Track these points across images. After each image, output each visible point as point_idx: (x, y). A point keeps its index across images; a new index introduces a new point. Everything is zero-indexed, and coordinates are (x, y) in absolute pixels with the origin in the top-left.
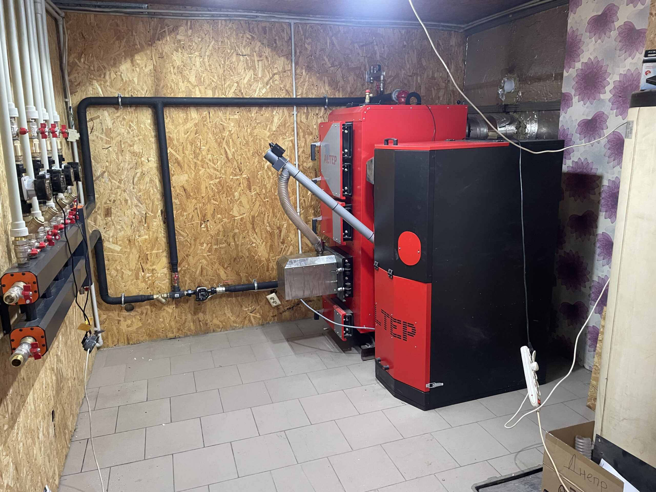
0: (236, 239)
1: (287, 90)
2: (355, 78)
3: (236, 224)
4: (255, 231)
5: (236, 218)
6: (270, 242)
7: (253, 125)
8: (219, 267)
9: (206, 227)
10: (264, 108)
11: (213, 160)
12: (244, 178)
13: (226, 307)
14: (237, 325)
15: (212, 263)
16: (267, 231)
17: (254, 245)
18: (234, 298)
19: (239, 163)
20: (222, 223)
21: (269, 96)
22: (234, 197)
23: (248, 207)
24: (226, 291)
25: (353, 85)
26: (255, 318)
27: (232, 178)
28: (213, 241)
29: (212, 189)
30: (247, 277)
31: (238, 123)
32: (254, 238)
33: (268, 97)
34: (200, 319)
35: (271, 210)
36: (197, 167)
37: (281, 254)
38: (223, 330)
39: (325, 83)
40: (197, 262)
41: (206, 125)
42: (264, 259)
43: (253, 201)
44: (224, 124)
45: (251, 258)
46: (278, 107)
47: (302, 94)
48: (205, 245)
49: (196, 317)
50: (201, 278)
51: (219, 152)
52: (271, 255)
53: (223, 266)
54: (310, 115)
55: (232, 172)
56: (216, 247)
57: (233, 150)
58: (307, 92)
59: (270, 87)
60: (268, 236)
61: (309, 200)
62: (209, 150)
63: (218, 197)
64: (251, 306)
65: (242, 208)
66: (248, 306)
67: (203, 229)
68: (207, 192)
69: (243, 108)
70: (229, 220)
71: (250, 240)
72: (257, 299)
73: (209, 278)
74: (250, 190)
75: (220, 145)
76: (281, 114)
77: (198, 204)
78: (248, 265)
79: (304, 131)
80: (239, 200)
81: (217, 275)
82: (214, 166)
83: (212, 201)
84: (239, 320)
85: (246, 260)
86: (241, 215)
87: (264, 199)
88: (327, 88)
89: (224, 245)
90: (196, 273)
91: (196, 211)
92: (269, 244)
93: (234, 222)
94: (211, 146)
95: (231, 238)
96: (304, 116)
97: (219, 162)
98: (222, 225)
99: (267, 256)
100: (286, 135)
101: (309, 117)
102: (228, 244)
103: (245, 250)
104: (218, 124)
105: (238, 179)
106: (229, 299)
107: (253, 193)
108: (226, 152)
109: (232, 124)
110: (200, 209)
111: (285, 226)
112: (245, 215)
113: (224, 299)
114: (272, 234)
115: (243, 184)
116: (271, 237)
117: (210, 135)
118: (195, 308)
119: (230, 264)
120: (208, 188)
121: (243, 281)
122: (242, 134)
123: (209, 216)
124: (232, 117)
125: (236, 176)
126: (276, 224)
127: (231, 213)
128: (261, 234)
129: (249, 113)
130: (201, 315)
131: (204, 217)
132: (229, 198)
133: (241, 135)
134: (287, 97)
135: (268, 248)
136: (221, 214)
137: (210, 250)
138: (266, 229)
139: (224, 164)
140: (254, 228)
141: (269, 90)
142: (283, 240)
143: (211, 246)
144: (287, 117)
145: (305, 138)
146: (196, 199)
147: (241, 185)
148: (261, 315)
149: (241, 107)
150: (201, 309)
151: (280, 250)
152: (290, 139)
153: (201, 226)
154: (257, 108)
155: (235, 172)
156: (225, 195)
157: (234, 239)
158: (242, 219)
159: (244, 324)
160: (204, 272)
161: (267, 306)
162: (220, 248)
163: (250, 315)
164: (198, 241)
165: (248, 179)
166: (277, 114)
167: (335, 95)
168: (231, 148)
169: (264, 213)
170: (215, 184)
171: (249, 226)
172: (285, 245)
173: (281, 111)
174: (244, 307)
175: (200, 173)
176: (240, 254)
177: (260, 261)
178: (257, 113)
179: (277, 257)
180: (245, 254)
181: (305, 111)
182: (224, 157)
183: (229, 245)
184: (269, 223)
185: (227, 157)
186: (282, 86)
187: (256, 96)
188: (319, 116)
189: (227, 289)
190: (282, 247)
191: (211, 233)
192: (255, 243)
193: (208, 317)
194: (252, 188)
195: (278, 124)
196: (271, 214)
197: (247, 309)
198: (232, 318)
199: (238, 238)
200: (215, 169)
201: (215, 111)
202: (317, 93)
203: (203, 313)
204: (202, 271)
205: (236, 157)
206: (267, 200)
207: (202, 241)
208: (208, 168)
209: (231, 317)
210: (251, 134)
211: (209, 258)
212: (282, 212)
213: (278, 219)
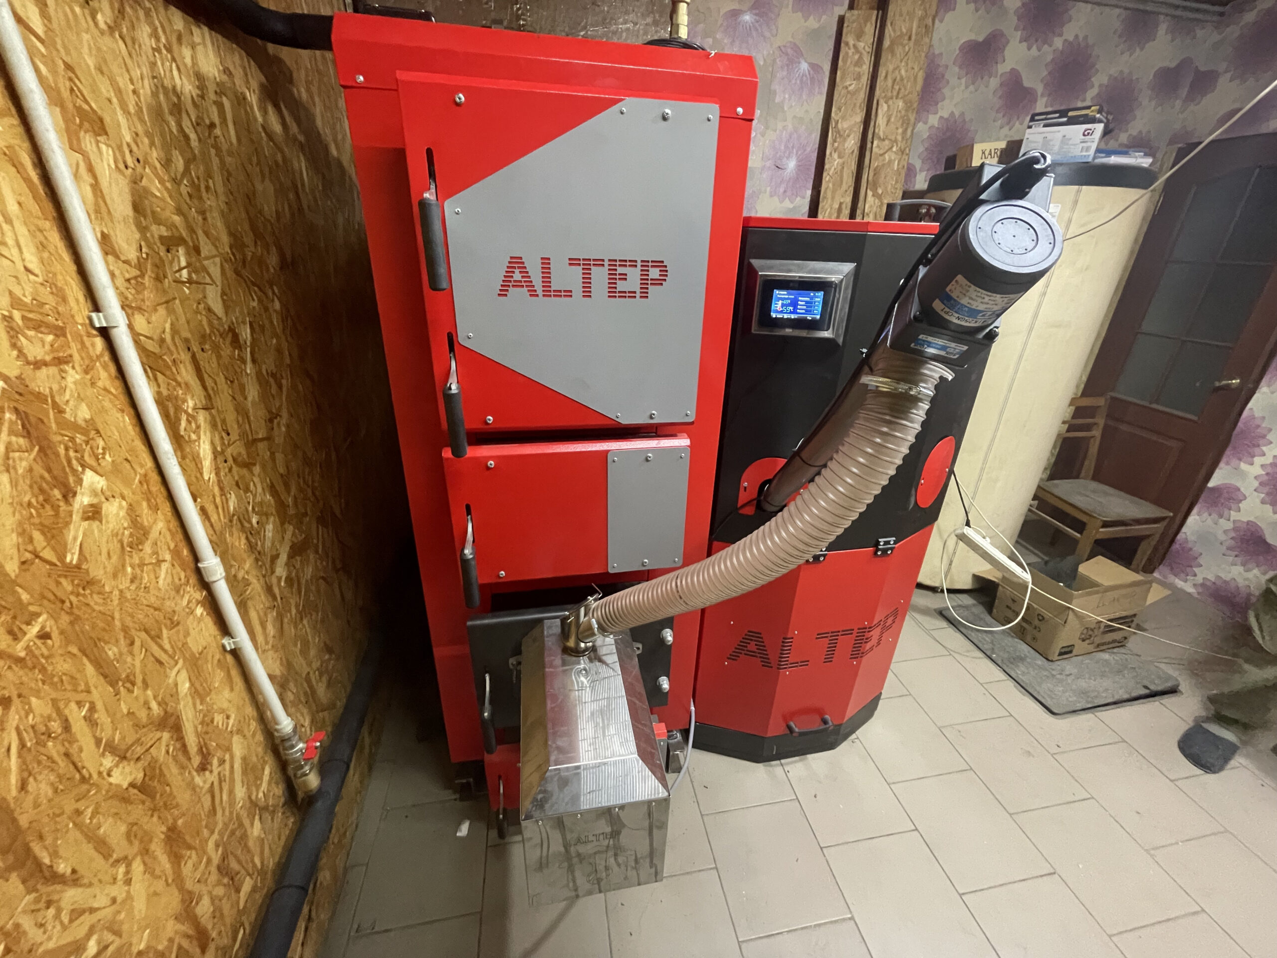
4: (53, 878)
37: (219, 815)
42: (170, 930)
52: (188, 869)
99: (174, 899)
111: (185, 687)
114: (148, 786)
126: (143, 715)
128: (101, 846)
142: (200, 750)
151: (207, 801)
169: (56, 727)
172: (215, 762)
190: (207, 785)
192: (91, 932)
196: (100, 692)
212: (143, 635)
213: (144, 681)
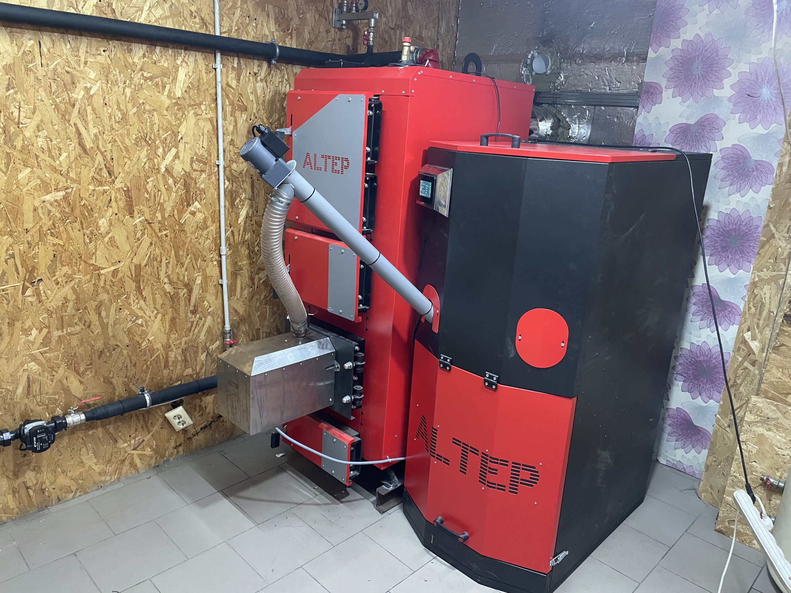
0: (103, 314)
1: (202, 19)
2: (317, 17)
3: (102, 284)
4: (141, 293)
5: (102, 272)
6: (170, 314)
7: (136, 80)
8: (67, 374)
9: (37, 294)
10: (158, 49)
11: (49, 150)
12: (118, 189)
13: (84, 450)
14: (108, 478)
15: (52, 368)
16: (166, 293)
17: (140, 321)
18: (100, 429)
19: (109, 157)
20: (73, 283)
21: (169, 25)
22: (98, 228)
23: (128, 248)
24: (87, 419)
25: (313, 29)
26: (141, 457)
27: (93, 190)
28: (54, 322)
29: (50, 212)
30: (126, 385)
31: (105, 72)
32: (141, 308)
33: (167, 26)
34: (29, 484)
35: (173, 252)
36: (11, 164)
37: (191, 334)
38: (78, 494)
39: (268, 16)
40: (17, 370)
41: (31, 70)
42: (159, 346)
43: (139, 235)
44: (74, 72)
45: (135, 346)
46: (186, 49)
47: (230, 31)
48: (34, 332)
49: (20, 481)
50: (26, 401)
51: (62, 133)
52: (173, 336)
53: (77, 371)
54: (244, 73)
55: (93, 178)
56: (60, 333)
57: (95, 131)
58: (239, 29)
59: (171, 7)
60: (167, 302)
61: (241, 232)
62: (39, 128)
63: (62, 229)
64: (135, 438)
65: (114, 251)
66: (128, 439)
67: (30, 299)
68: (37, 218)
69: (116, 43)
70: (88, 277)
71: (133, 313)
72: (146, 423)
73: (45, 398)
74: (131, 214)
75: (64, 117)
76: (192, 65)
77: (16, 247)
78: (128, 360)
79: (232, 104)
80: (110, 236)
81: (63, 389)
82: (53, 163)
83: (49, 237)
84: (110, 469)
85: (125, 352)
86: (113, 264)
87: (160, 230)
88: (273, 27)
89: (78, 328)
90: (15, 392)
91: (11, 261)
92: (168, 318)
93: (99, 279)
94: (45, 119)
95: (92, 312)
96: (234, 75)
97: (64, 155)
98: (73, 288)
99: (165, 340)
100: (200, 108)
101: (242, 77)
102: (87, 324)
103: (121, 334)
104: (59, 70)
105: (105, 192)
106: (90, 432)
107: (138, 221)
108: (79, 134)
109: (92, 75)
110: (21, 256)
111: (198, 281)
112: (122, 264)
113: (80, 434)
114: (173, 298)
115: (116, 202)
116: (174, 302)
117: (42, 94)
118: (16, 465)
119: (91, 364)
120: (40, 211)
121: (117, 394)
122: (114, 97)
123: (42, 271)
124: (92, 60)
125: (101, 184)
126: (182, 278)
127: (92, 262)
128: (154, 299)
129: (127, 55)
130: (30, 477)
131: (31, 272)
132: (88, 232)
133: (112, 99)
134: (203, 31)
135: (167, 325)
136: (70, 264)
137: (46, 342)
138: (163, 289)
139: (76, 159)
140: (139, 290)
141: (168, 13)
142: (195, 306)
143: (49, 332)
144: (204, 71)
145: (235, 117)
146: (11, 236)
147: (113, 204)
148: (153, 450)
149: (111, 39)
150: (28, 465)
151: (189, 325)
152: (209, 116)
153: (23, 293)
154: (145, 47)
155: (99, 177)
156: (77, 225)
157: (100, 314)
158: (115, 273)
159: (120, 474)
160: (35, 388)
161: (165, 432)
162: (70, 334)
163: (133, 455)
164: (18, 325)
165: (127, 192)
166: (184, 64)
167: (284, 42)
168: (91, 126)
169: (159, 259)
170: (56, 201)
171: (130, 285)
172: (198, 316)
173: (192, 59)
174: (120, 441)
175: (21, 176)
176: (113, 342)
177: (152, 351)
178: (144, 56)
179: (184, 339)
180: (120, 341)
181: (236, 65)
182: (74, 144)
183: (89, 327)
184: (168, 277)
185: (81, 145)
186: (193, 9)
187: (142, 20)
188: (259, 78)
189: (89, 415)
190: (192, 320)
191: (48, 305)
192: (142, 317)
193: (46, 477)
194: (136, 209)
195: (186, 85)
196: (173, 260)
197: (126, 445)
198: (96, 468)
199: (108, 310)
200: (54, 169)
201: (53, 41)
202: (256, 33)
203: (34, 470)
204: (29, 386)
205: (100, 146)
206: (164, 233)
207: (28, 323)
208: (39, 166)
209: (94, 466)
210: (133, 99)
211: (45, 358)
212: (192, 256)
213: (186, 268)
